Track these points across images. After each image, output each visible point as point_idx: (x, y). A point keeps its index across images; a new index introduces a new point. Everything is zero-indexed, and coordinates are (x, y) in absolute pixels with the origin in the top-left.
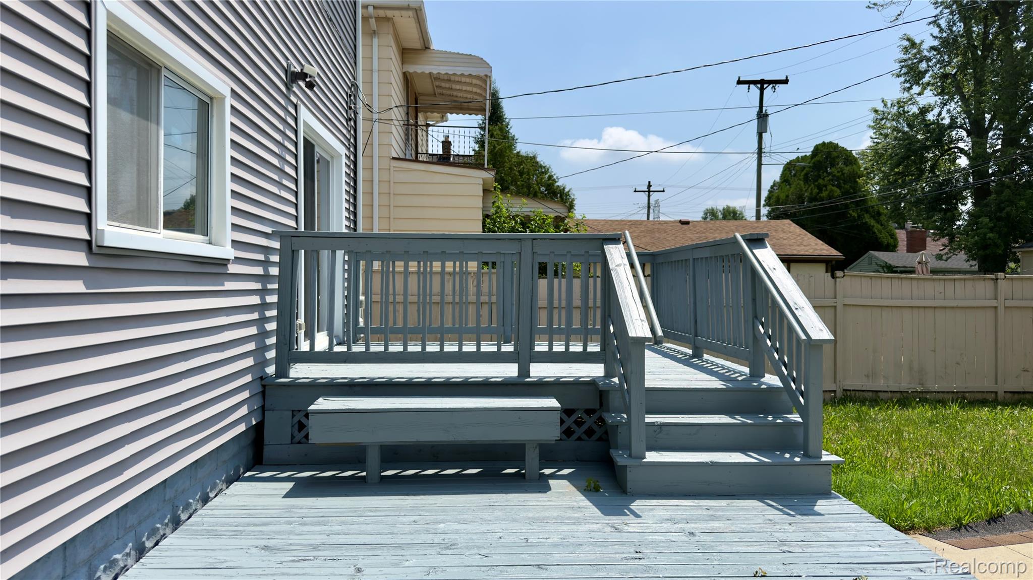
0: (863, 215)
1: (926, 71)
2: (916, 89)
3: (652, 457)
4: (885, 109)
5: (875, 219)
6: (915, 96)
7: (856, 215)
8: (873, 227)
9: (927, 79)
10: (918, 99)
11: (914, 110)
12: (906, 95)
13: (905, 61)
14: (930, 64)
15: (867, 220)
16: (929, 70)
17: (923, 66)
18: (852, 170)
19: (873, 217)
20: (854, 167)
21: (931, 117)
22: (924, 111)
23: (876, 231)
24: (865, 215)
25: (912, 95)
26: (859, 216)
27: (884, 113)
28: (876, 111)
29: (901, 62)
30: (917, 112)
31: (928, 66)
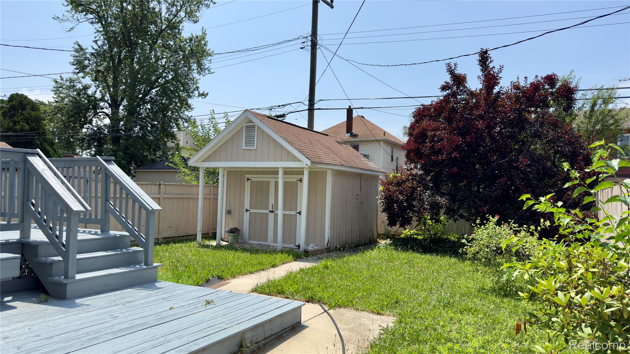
0: (44, 143)
1: (88, 66)
2: (81, 75)
3: (78, 277)
4: (62, 82)
5: (50, 147)
6: (81, 79)
7: (39, 143)
8: (50, 151)
9: (88, 70)
10: (82, 80)
11: (79, 86)
12: (75, 76)
13: (77, 57)
14: (90, 62)
15: (46, 147)
16: (89, 66)
17: (86, 62)
18: (36, 114)
19: (49, 145)
20: (38, 112)
21: (90, 92)
22: (86, 88)
23: (51, 154)
24: (45, 144)
25: (78, 77)
26: (41, 144)
27: (61, 83)
28: (56, 82)
29: (74, 57)
30: (81, 88)
31: (89, 63)
